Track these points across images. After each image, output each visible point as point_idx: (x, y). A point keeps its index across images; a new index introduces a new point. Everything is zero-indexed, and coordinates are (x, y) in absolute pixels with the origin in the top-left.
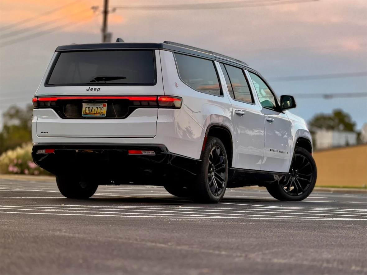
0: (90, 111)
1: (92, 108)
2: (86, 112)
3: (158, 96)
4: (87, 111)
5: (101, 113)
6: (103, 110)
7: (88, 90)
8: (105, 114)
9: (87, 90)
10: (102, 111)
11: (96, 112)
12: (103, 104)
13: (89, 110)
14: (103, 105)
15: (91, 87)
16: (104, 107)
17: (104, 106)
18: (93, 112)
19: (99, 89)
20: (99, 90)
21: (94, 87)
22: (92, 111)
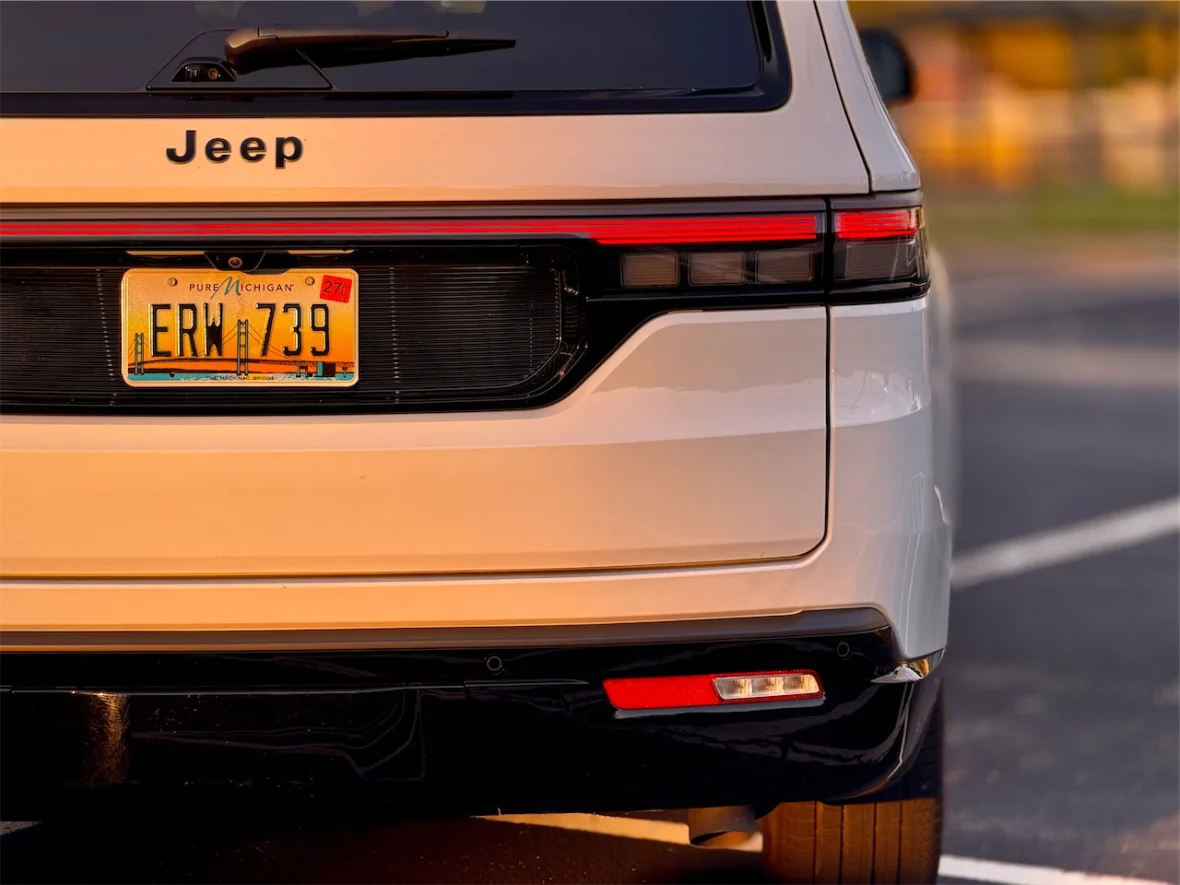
0: (201, 336)
1: (215, 313)
2: (161, 348)
3: (827, 198)
4: (170, 342)
5: (307, 355)
6: (326, 329)
7: (181, 152)
8: (346, 366)
9: (171, 154)
10: (316, 340)
11: (255, 351)
12: (319, 274)
13: (191, 332)
14: (317, 288)
15: (208, 129)
16: (330, 304)
17: (334, 290)
18: (230, 348)
19: (289, 150)
20: (288, 153)
21: (235, 130)
22: (215, 334)
